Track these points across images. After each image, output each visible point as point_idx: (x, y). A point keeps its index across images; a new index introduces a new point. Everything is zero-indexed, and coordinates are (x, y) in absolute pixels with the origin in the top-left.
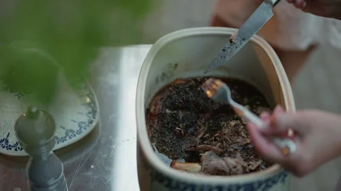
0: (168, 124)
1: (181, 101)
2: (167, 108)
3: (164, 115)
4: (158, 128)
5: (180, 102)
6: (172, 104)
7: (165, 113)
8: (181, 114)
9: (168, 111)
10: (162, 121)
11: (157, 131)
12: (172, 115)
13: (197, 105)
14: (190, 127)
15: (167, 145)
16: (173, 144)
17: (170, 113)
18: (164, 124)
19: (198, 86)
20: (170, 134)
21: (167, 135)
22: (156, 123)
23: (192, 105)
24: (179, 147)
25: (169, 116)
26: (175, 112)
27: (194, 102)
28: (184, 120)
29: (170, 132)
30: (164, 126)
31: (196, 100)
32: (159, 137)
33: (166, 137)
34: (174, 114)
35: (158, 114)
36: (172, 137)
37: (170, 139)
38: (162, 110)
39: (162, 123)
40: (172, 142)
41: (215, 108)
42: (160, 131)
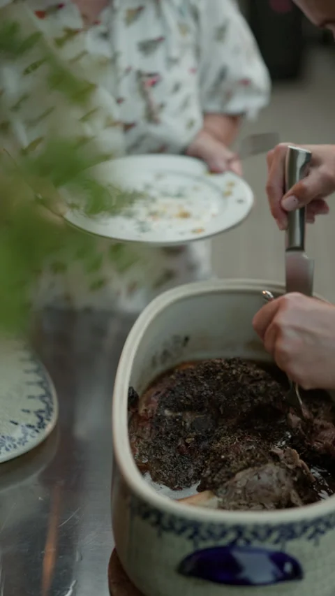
0: (167, 433)
1: (189, 396)
2: (166, 407)
3: (161, 419)
4: (150, 440)
5: (187, 399)
6: (174, 401)
7: (163, 416)
8: (189, 418)
9: (167, 413)
10: (157, 428)
11: (149, 445)
12: (174, 420)
13: (214, 403)
15: (164, 467)
16: (175, 467)
17: (171, 416)
18: (160, 433)
19: (216, 373)
20: (169, 450)
21: (164, 451)
22: (148, 433)
23: (207, 404)
24: (183, 471)
25: (169, 421)
26: (179, 414)
27: (210, 398)
28: (193, 428)
29: (170, 447)
30: (159, 436)
31: (213, 395)
32: (151, 454)
33: (162, 455)
34: (177, 417)
35: (151, 418)
36: (172, 455)
37: (169, 458)
38: (158, 411)
39: (158, 433)
40: (172, 463)
41: (244, 410)
42: (153, 445)
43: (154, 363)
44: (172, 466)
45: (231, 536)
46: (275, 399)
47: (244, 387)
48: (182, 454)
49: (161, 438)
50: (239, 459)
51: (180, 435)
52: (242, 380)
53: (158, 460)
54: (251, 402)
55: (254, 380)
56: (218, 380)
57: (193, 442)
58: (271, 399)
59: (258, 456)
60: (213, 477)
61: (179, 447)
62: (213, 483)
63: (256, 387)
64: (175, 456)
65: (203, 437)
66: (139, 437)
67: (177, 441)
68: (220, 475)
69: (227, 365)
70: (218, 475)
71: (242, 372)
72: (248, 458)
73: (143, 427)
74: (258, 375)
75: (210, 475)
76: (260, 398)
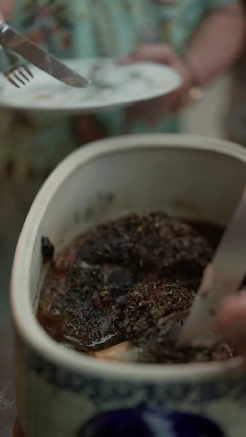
0: (83, 286)
1: (108, 248)
2: (84, 259)
3: (76, 272)
4: (63, 293)
5: (106, 251)
6: (92, 253)
7: (80, 269)
8: (107, 272)
9: (84, 265)
10: (73, 281)
11: (63, 297)
12: (91, 274)
13: (134, 256)
14: (121, 293)
15: (75, 320)
16: (87, 320)
17: (88, 269)
18: (76, 286)
19: (138, 225)
20: (82, 303)
21: (77, 304)
22: (62, 285)
23: (126, 256)
24: (96, 325)
25: (86, 274)
26: (97, 267)
27: (129, 251)
28: (110, 282)
29: (83, 300)
30: (74, 289)
31: (133, 247)
32: (64, 308)
33: (75, 307)
34: (95, 270)
35: (68, 270)
36: (86, 308)
37: (82, 311)
38: (75, 263)
39: (72, 284)
40: (84, 317)
41: (166, 264)
42: (67, 297)
43: (77, 219)
44: (85, 319)
45: (139, 397)
46: (200, 255)
47: (167, 241)
48: (96, 308)
49: (76, 291)
50: (159, 304)
51: (96, 288)
52: (166, 234)
53: (70, 313)
54: (174, 256)
55: (178, 234)
56: (140, 233)
57: (107, 295)
58: (196, 255)
59: (180, 299)
60: (132, 327)
61: (93, 301)
62: (133, 332)
63: (180, 242)
64: (88, 310)
65: (120, 291)
66: (53, 290)
67: (92, 294)
68: (140, 323)
69: (150, 219)
70: (137, 323)
71: (166, 225)
72: (169, 303)
73: (57, 280)
74: (182, 230)
75: (128, 324)
76: (184, 253)
